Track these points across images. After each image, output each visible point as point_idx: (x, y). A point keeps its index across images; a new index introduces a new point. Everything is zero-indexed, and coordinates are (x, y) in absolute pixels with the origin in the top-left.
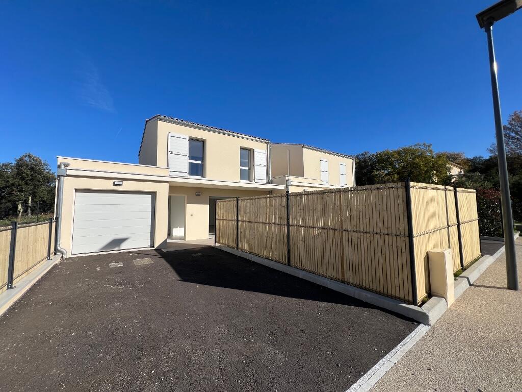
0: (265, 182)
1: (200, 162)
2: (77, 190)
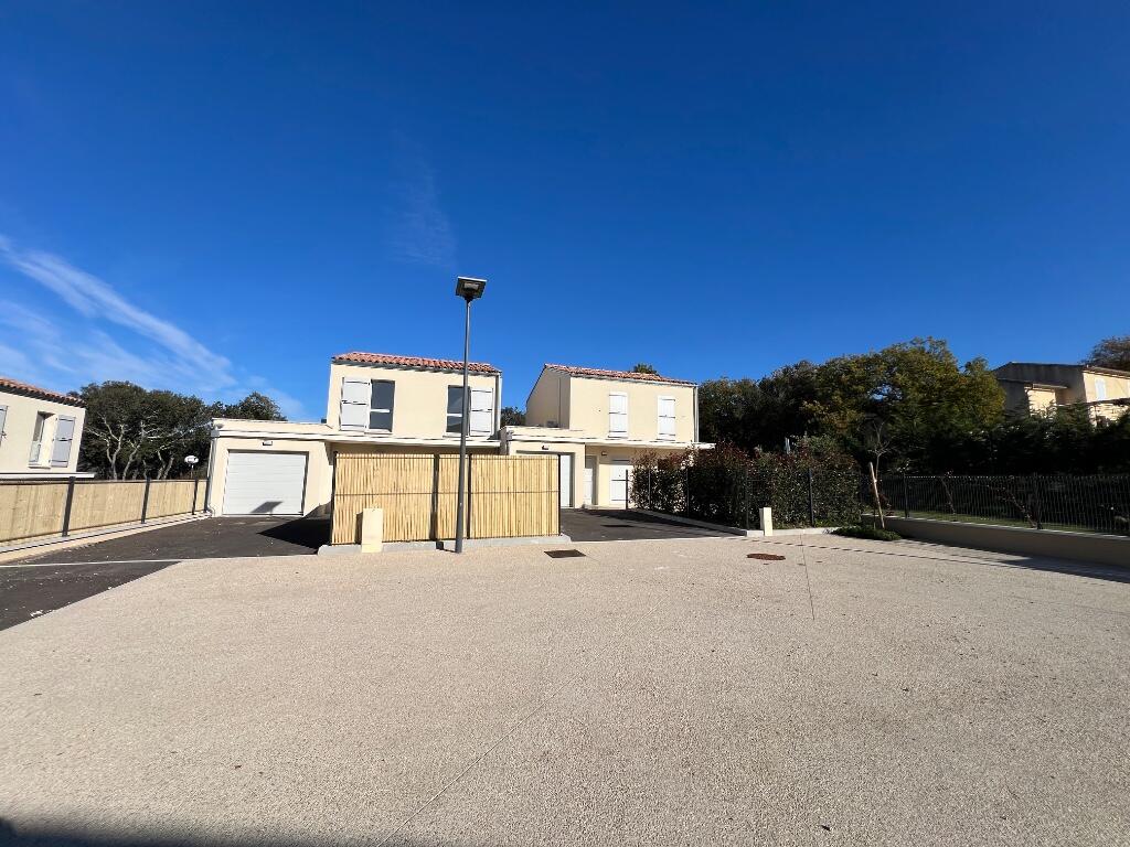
2: (229, 451)
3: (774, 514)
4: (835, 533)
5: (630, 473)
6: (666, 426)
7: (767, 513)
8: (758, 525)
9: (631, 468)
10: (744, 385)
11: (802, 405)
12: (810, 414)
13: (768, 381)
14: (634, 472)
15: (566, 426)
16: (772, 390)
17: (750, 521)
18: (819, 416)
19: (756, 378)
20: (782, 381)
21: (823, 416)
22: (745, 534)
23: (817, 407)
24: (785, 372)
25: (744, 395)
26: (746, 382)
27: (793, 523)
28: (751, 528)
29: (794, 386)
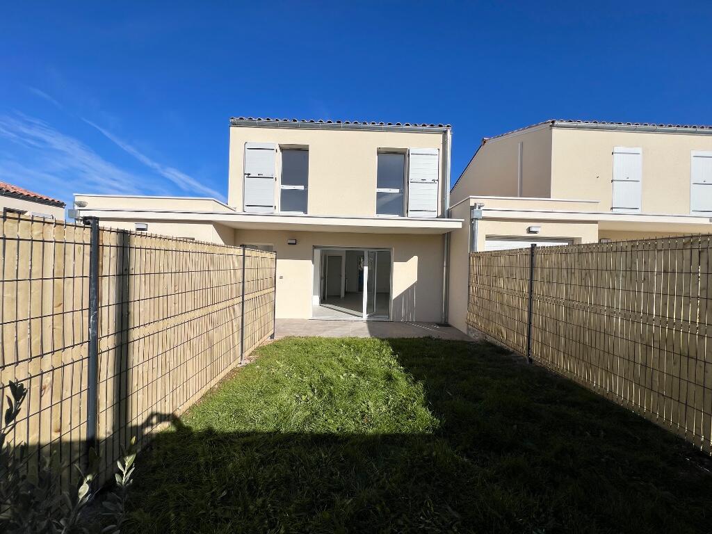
0: (435, 215)
1: (301, 188)
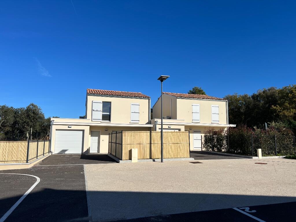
1: (108, 113)
2: (56, 130)
3: (262, 151)
4: (284, 158)
5: (203, 137)
6: (215, 117)
7: (260, 151)
8: (256, 155)
9: (203, 135)
10: (245, 97)
11: (271, 107)
12: (275, 111)
13: (256, 95)
14: (205, 136)
15: (175, 118)
16: (257, 99)
17: (254, 154)
18: (279, 112)
19: (250, 94)
20: (262, 96)
21: (280, 112)
22: (252, 158)
23: (278, 108)
24: (264, 92)
25: (245, 101)
26: (246, 96)
27: (269, 154)
28: (254, 156)
29: (268, 99)
